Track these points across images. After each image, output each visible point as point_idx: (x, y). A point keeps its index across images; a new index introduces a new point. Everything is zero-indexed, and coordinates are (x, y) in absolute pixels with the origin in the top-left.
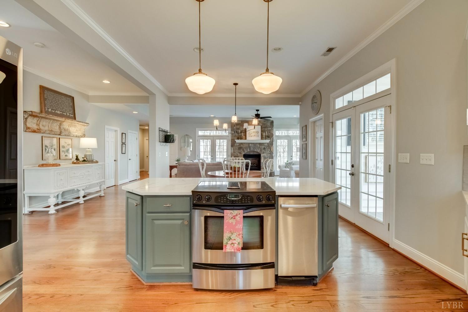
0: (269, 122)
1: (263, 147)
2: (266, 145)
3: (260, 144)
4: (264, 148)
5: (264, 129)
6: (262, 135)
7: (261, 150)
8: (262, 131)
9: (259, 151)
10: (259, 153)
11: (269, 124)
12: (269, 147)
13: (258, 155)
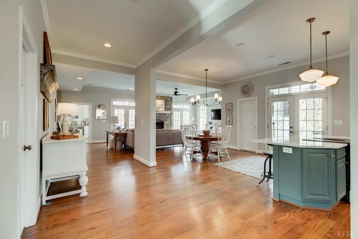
0: (170, 98)
1: (166, 116)
2: (168, 115)
3: (164, 114)
4: (167, 118)
5: (166, 103)
6: (165, 108)
7: (164, 119)
8: (165, 104)
9: (163, 120)
10: (163, 121)
11: (170, 100)
12: (170, 116)
13: (162, 122)
